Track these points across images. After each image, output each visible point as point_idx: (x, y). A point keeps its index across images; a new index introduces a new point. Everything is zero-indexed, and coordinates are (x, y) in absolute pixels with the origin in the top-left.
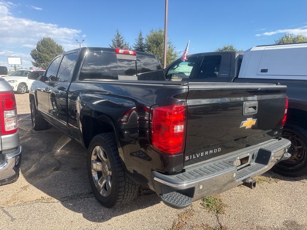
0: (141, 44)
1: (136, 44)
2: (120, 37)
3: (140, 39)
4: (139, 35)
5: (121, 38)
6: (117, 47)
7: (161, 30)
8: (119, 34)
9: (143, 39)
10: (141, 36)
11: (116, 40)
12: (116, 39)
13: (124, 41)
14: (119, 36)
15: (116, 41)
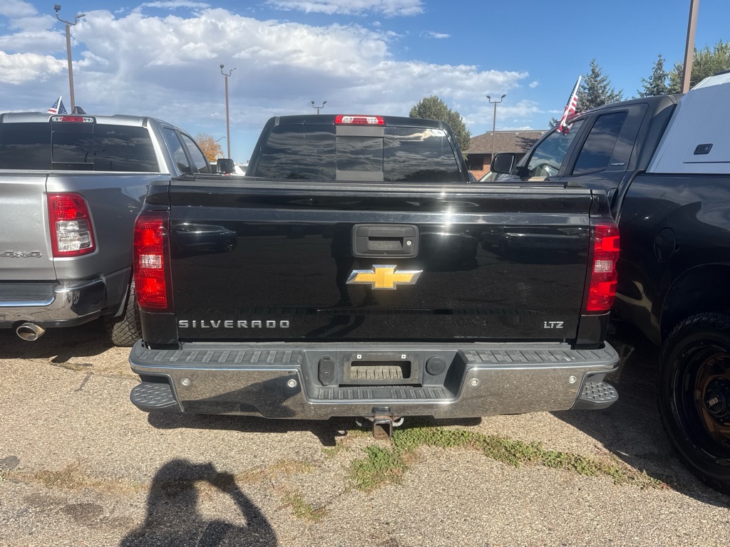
0: (658, 90)
1: (643, 91)
2: (598, 79)
3: (655, 78)
4: (655, 66)
5: (603, 81)
6: (588, 103)
7: (724, 45)
8: (597, 70)
9: (664, 75)
10: (660, 69)
11: (586, 86)
12: (588, 84)
13: (608, 87)
14: (597, 76)
15: (587, 91)
